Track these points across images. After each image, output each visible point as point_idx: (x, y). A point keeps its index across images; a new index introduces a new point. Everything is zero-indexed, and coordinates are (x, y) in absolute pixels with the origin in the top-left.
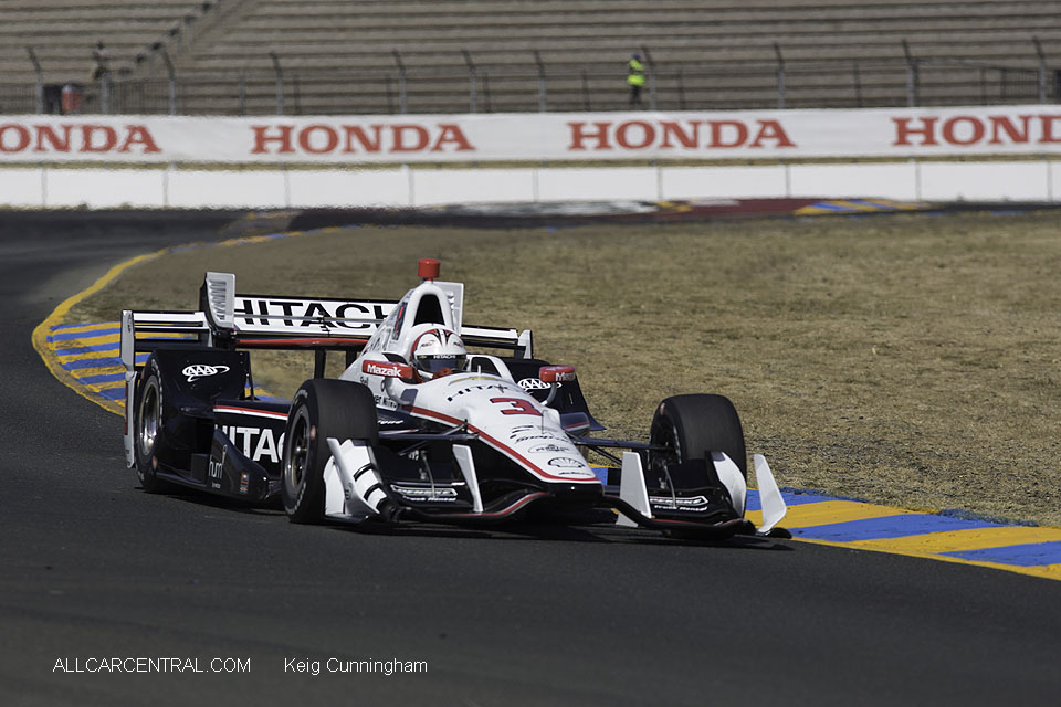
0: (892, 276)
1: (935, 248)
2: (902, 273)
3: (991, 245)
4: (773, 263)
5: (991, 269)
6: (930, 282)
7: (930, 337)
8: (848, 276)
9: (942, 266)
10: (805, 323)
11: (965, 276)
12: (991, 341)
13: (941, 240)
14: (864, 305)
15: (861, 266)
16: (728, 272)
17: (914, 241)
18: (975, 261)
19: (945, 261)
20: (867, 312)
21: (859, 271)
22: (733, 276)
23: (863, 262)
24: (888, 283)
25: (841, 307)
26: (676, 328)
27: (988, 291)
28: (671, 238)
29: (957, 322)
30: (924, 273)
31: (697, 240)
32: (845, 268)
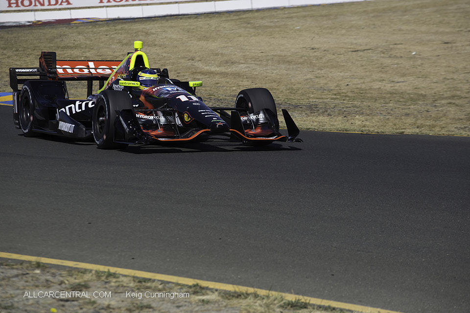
0: (93, 38)
1: (107, 31)
2: (95, 37)
3: (122, 29)
4: (61, 36)
5: (119, 35)
6: (103, 40)
7: (98, 54)
8: (81, 39)
9: (107, 35)
10: (65, 52)
11: (113, 37)
12: (115, 54)
13: (108, 28)
14: (82, 46)
15: (84, 36)
16: (47, 39)
17: (102, 29)
18: (116, 33)
19: (108, 34)
20: (82, 48)
21: (84, 38)
22: (48, 40)
23: (85, 35)
24: (91, 40)
25: (76, 47)
26: (28, 55)
27: (118, 41)
28: (33, 31)
29: (106, 49)
30: (102, 37)
31: (41, 31)
32: (80, 37)
